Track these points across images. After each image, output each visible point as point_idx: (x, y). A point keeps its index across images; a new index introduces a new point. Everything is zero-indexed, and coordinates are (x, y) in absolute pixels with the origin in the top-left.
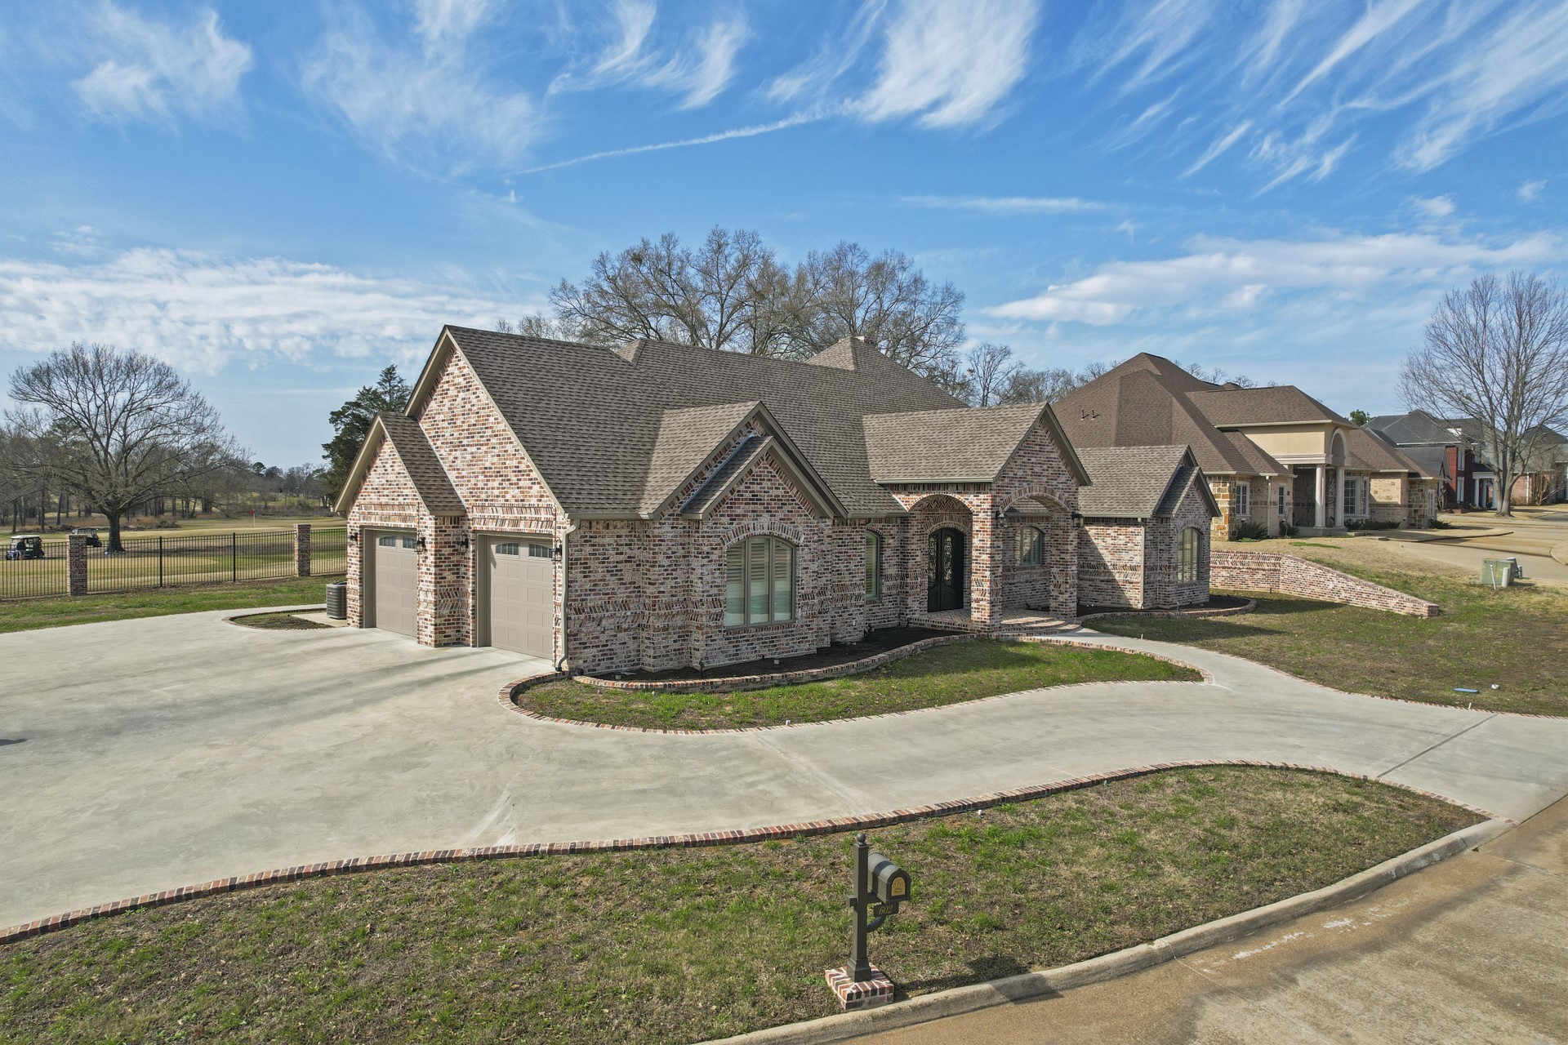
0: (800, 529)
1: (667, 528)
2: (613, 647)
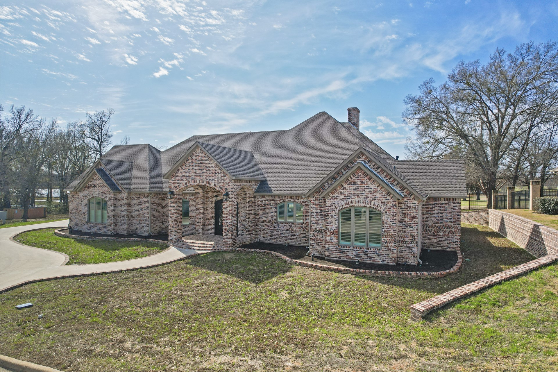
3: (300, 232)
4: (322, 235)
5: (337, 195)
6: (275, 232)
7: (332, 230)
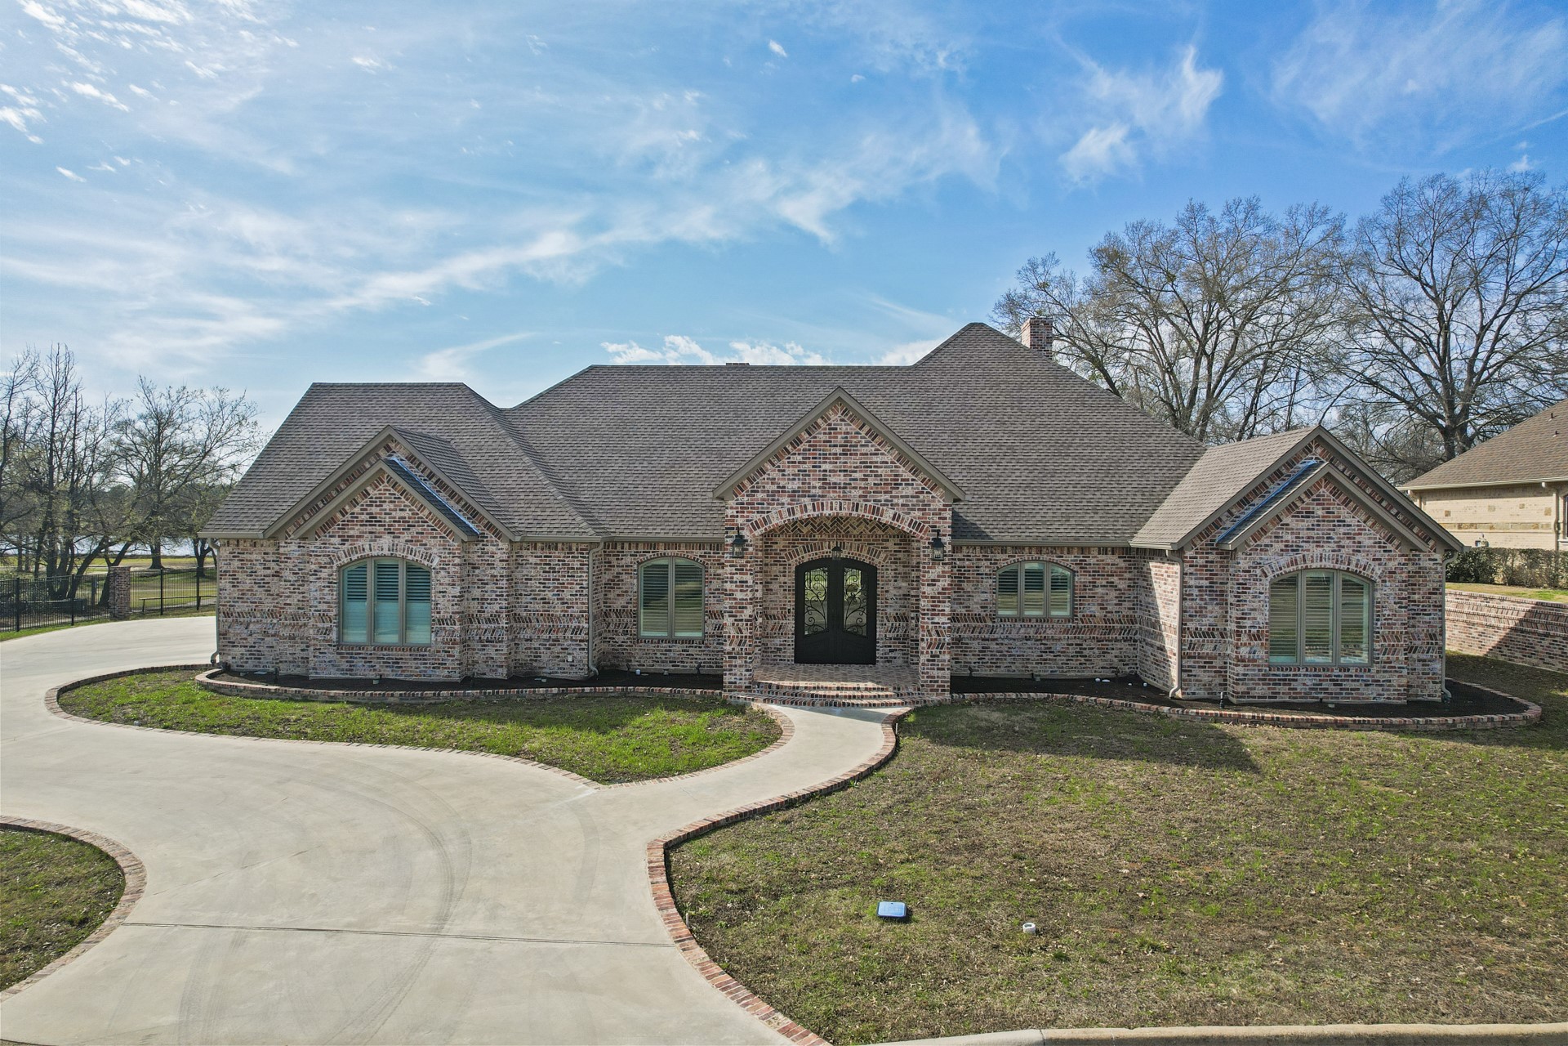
0: (435, 550)
1: (293, 547)
2: (261, 649)
3: (1065, 642)
4: (1214, 645)
5: (1267, 541)
6: (993, 646)
7: (1254, 631)
